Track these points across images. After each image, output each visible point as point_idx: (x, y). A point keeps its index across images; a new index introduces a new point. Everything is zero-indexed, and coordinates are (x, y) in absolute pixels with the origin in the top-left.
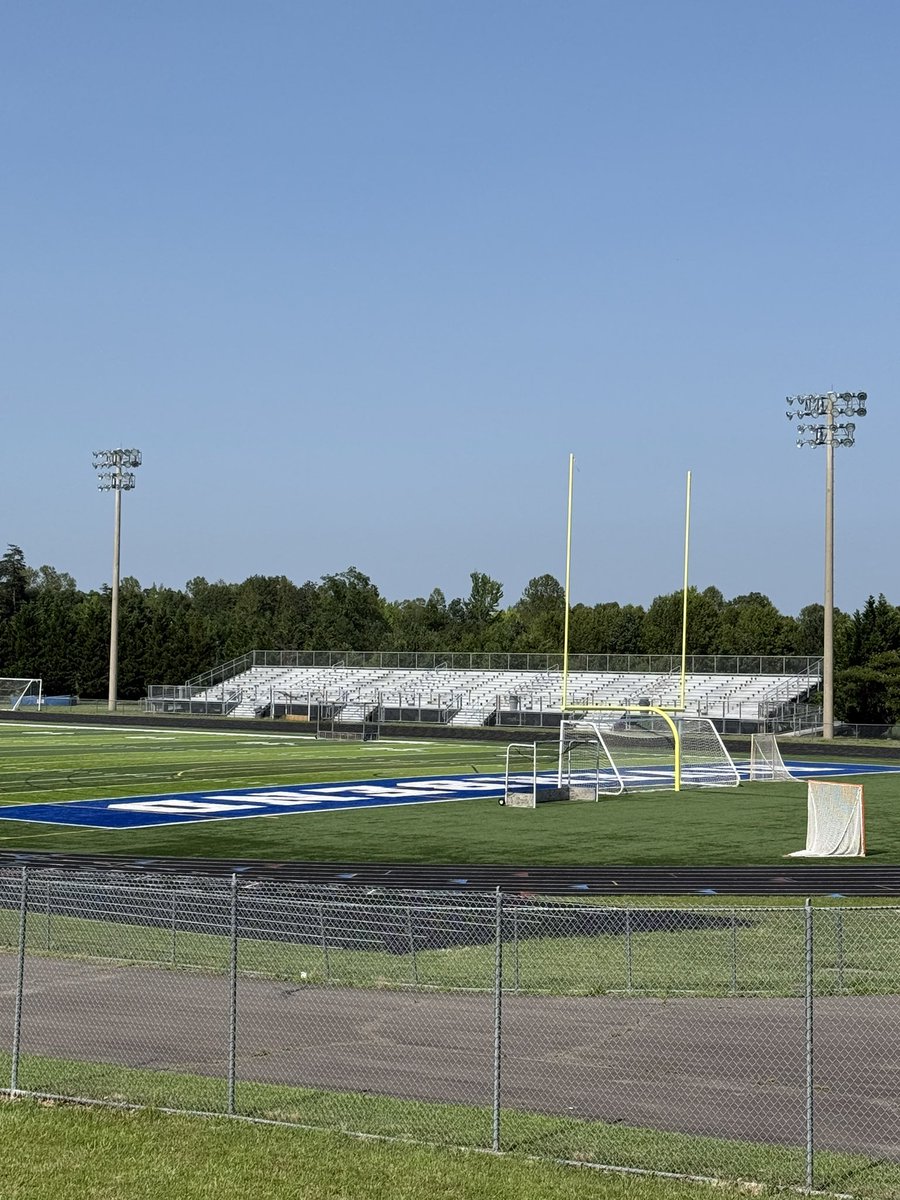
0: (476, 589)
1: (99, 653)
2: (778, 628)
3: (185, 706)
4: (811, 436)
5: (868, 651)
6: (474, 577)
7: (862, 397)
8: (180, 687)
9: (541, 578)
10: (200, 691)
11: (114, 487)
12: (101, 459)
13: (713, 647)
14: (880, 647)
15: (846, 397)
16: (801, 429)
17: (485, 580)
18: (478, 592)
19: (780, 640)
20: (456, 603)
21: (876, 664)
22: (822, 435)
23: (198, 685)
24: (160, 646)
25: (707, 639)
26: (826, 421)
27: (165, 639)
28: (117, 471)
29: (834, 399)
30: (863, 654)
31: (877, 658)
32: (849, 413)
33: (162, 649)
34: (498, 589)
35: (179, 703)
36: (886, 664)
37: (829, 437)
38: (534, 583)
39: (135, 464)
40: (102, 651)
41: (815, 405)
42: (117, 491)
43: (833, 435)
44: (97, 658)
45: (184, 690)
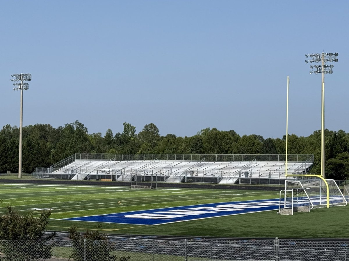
0: (125, 130)
1: (4, 155)
2: (253, 144)
3: (50, 176)
4: (315, 69)
5: (336, 153)
6: (125, 124)
7: (336, 54)
8: (48, 168)
9: (149, 125)
10: (56, 170)
11: (20, 89)
12: (15, 78)
13: (230, 151)
14: (340, 151)
15: (330, 55)
16: (311, 67)
17: (129, 126)
18: (126, 130)
19: (254, 148)
20: (118, 134)
21: (340, 157)
22: (319, 69)
23: (55, 167)
24: (29, 152)
25: (228, 148)
26: (322, 64)
27: (31, 149)
28: (21, 83)
29: (325, 55)
30: (334, 154)
31: (340, 155)
32: (331, 61)
33: (29, 153)
34: (134, 129)
35: (48, 174)
36: (343, 157)
37: (323, 70)
38: (146, 127)
39: (30, 80)
40: (5, 154)
41: (316, 58)
42: (21, 90)
43: (324, 69)
44: (3, 157)
45: (50, 170)
